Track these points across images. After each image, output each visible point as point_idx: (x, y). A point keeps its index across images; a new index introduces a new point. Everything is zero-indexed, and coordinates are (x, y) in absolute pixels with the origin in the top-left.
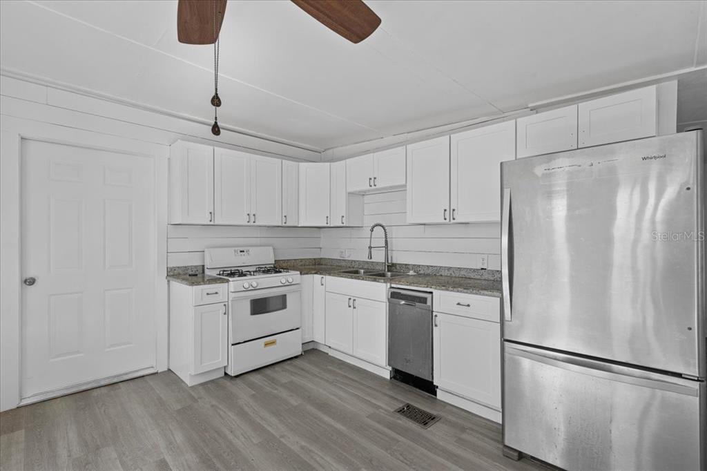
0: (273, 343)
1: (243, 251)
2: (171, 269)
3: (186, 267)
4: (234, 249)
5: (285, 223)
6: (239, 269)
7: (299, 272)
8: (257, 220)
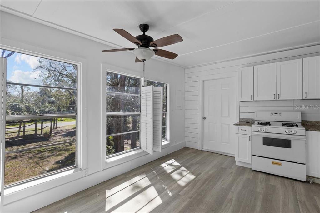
0: (280, 164)
1: (277, 114)
2: (241, 119)
3: (247, 119)
4: (270, 112)
5: (306, 97)
6: (270, 122)
7: (305, 128)
8: (280, 97)
